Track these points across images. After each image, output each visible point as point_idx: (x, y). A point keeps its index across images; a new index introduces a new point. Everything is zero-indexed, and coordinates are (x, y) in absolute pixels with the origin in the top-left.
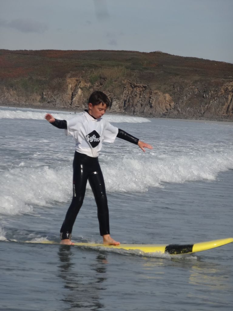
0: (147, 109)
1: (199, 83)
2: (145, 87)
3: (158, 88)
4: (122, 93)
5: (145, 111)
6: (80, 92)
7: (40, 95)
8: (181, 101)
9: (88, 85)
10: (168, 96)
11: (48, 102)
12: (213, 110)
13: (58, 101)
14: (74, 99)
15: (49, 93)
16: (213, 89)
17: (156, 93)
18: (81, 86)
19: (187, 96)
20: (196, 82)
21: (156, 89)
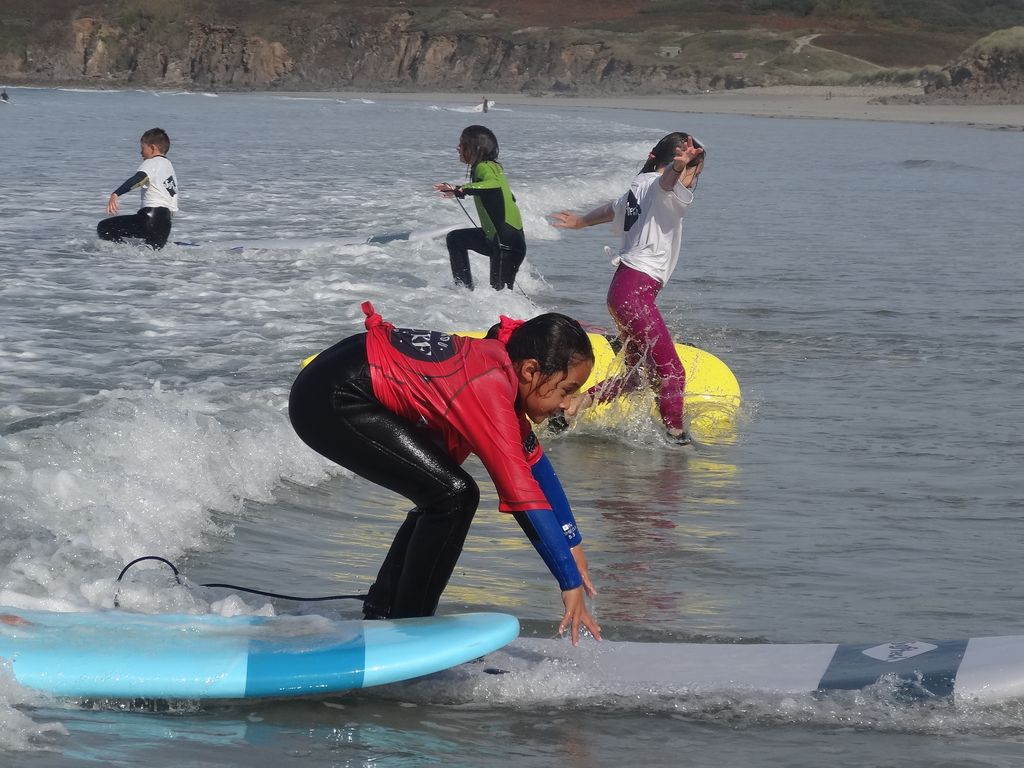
0: (238, 75)
1: (339, 18)
2: (231, 31)
3: (259, 33)
4: (186, 45)
5: (235, 79)
6: (100, 46)
7: (21, 56)
8: (305, 55)
9: (117, 31)
10: (278, 48)
11: (38, 71)
12: (372, 70)
13: (57, 67)
14: (90, 61)
15: (39, 51)
16: (369, 28)
17: (255, 43)
18: (103, 36)
19: (316, 45)
20: (333, 16)
21: (254, 35)
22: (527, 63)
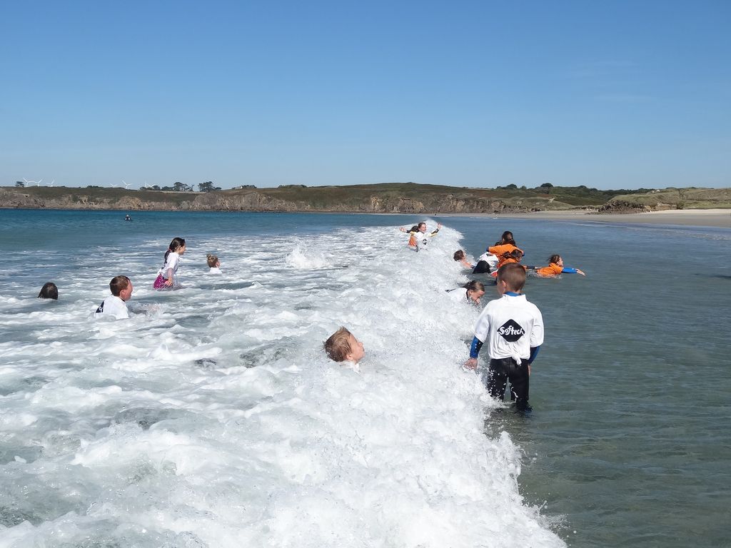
0: (411, 210)
2: (409, 199)
3: (416, 200)
4: (398, 203)
6: (377, 204)
7: (359, 206)
8: (427, 205)
9: (381, 200)
10: (421, 203)
13: (367, 209)
15: (363, 205)
18: (378, 201)
19: (430, 203)
20: (434, 195)
22: (483, 206)
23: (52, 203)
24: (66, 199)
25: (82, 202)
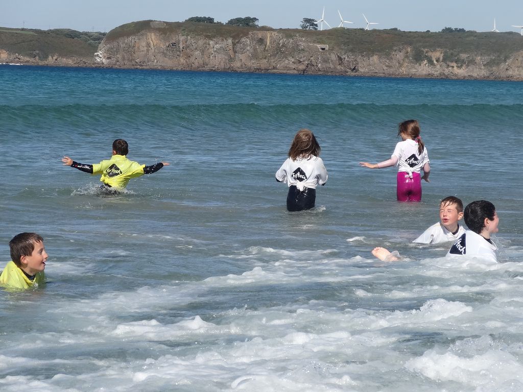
23: (372, 64)
24: (400, 56)
25: (430, 62)
